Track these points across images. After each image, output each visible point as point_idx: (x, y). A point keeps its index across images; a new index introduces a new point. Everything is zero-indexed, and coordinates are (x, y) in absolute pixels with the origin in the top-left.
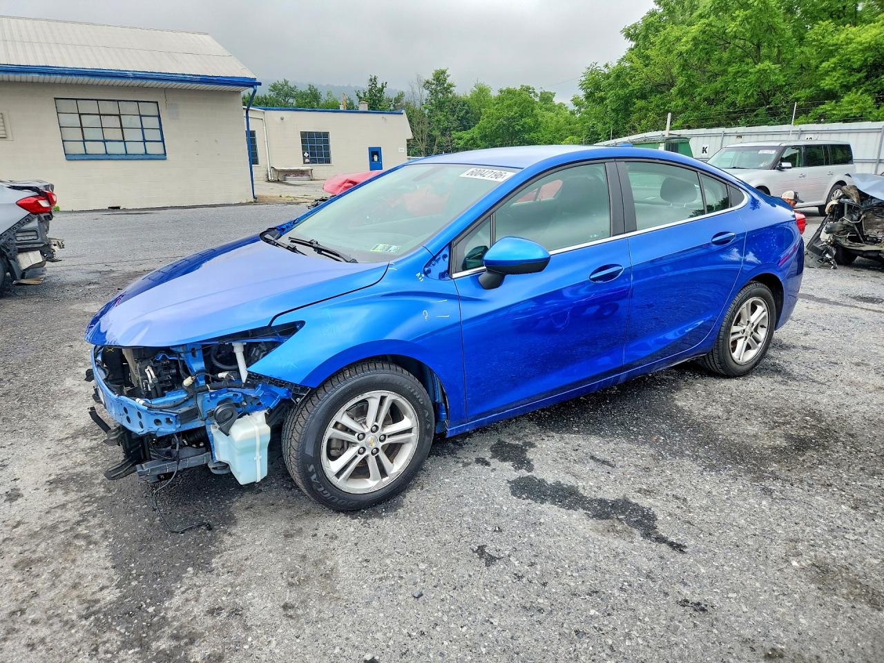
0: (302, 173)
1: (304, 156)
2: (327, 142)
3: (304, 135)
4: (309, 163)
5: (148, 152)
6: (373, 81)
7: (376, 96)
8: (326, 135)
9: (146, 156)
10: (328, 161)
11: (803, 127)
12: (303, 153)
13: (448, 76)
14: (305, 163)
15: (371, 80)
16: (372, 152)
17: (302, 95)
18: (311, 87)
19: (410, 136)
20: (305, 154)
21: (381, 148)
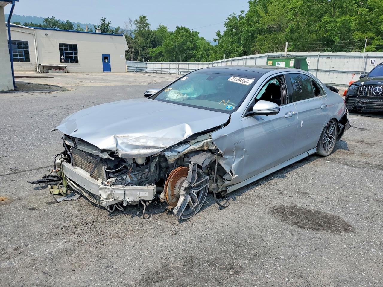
0: (59, 68)
1: (61, 58)
2: (76, 50)
3: (61, 45)
4: (64, 62)
6: (103, 20)
7: (105, 28)
8: (75, 46)
10: (77, 61)
11: (370, 54)
12: (61, 56)
13: (147, 19)
14: (61, 62)
15: (102, 20)
16: (104, 57)
17: (63, 25)
18: (68, 22)
19: (127, 49)
20: (62, 57)
21: (109, 55)
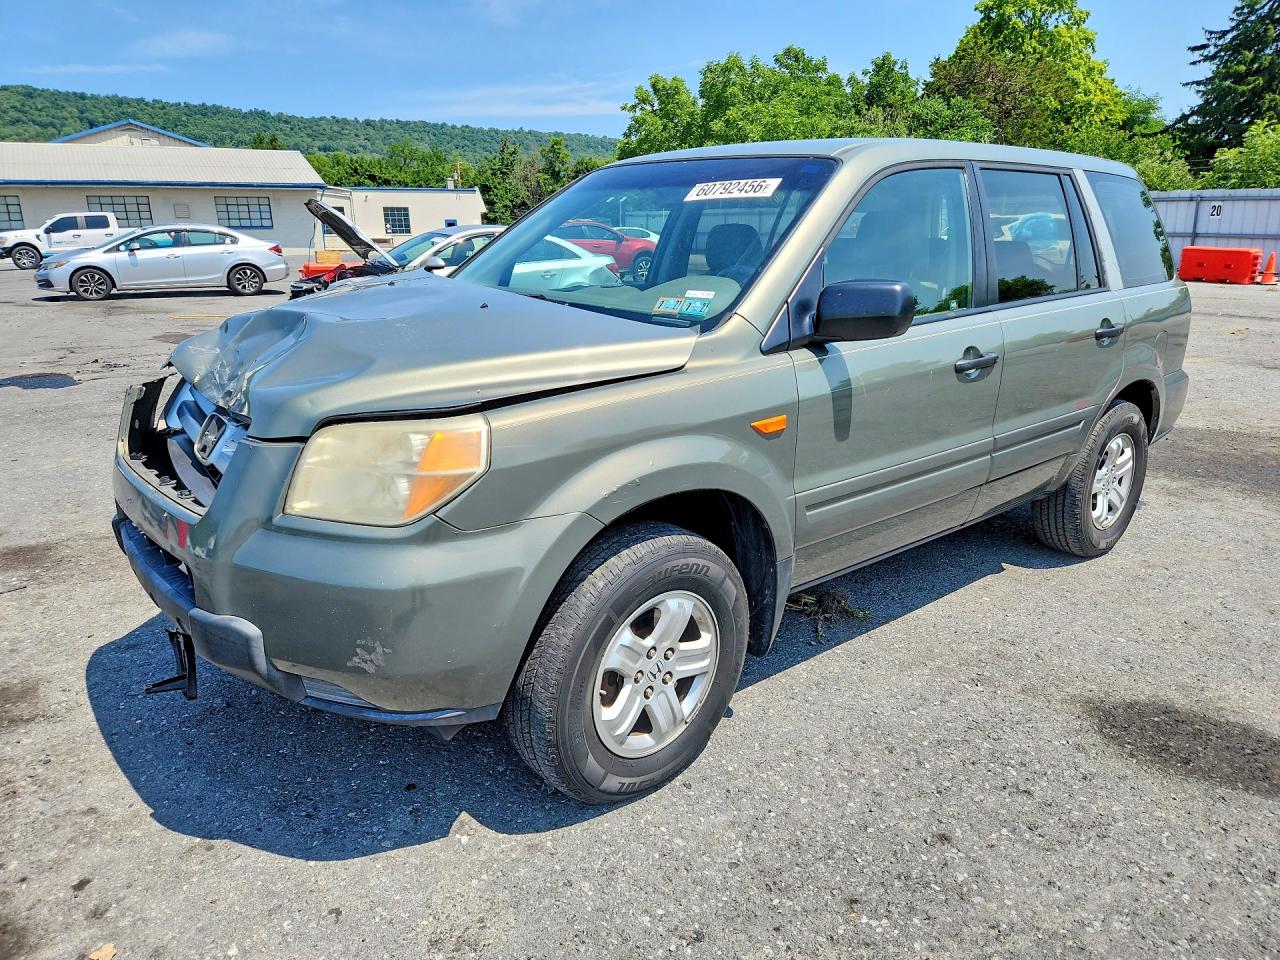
0: (384, 241)
1: (386, 228)
2: (407, 215)
3: (385, 209)
4: (390, 233)
5: (264, 225)
8: (406, 209)
9: (262, 227)
10: (408, 231)
12: (386, 225)
14: (387, 233)
16: (448, 224)
20: (388, 226)
21: (455, 221)
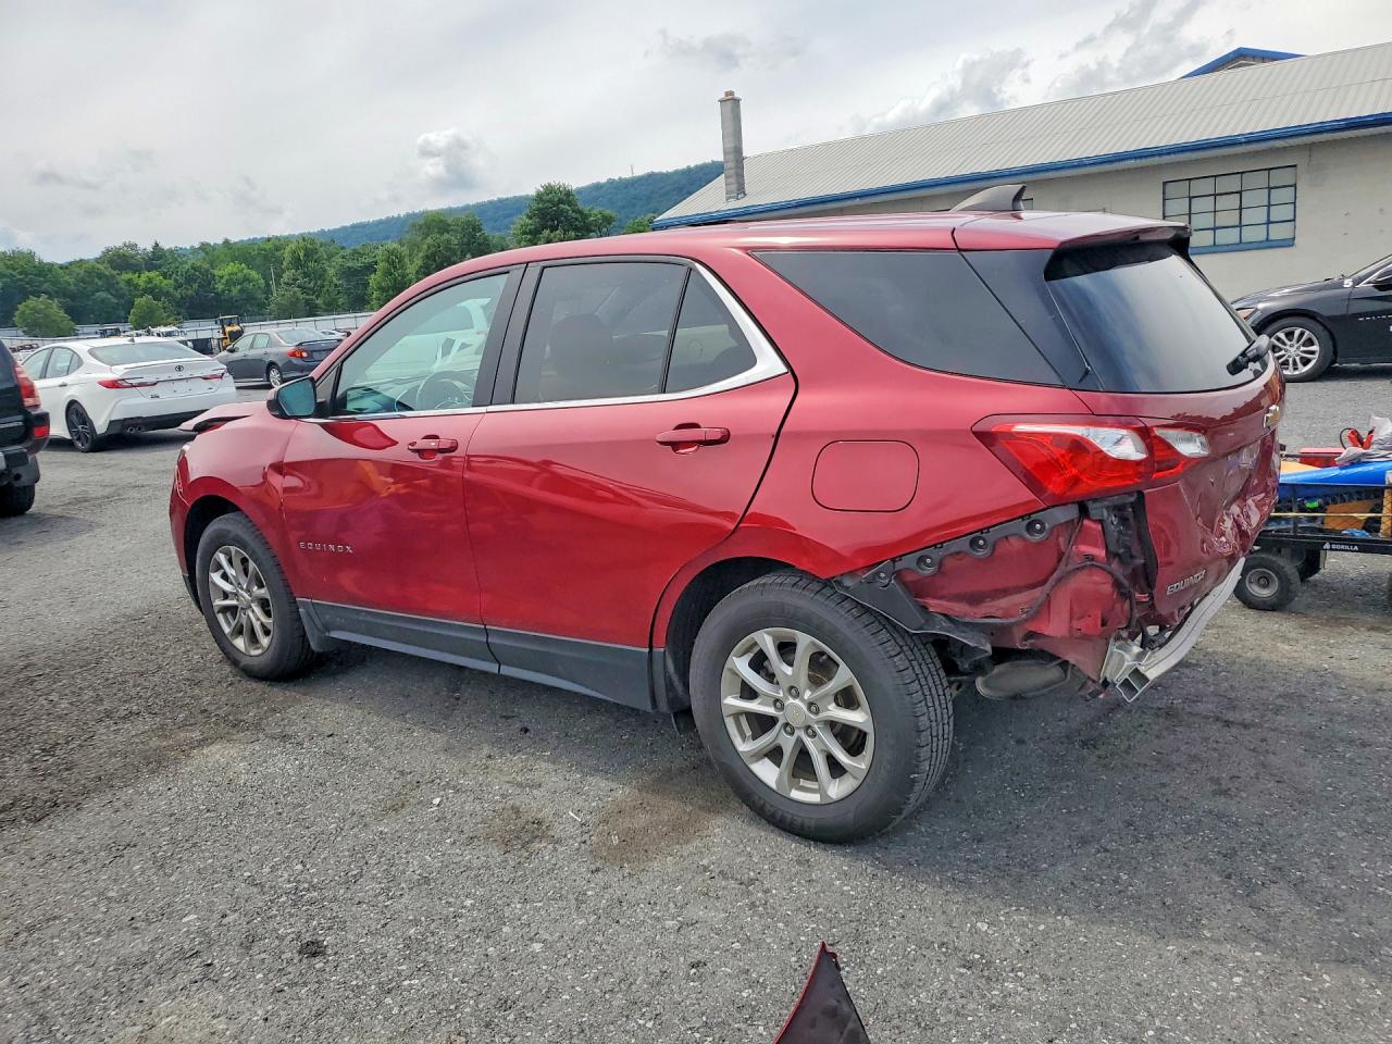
5: (1271, 237)
9: (1268, 244)
